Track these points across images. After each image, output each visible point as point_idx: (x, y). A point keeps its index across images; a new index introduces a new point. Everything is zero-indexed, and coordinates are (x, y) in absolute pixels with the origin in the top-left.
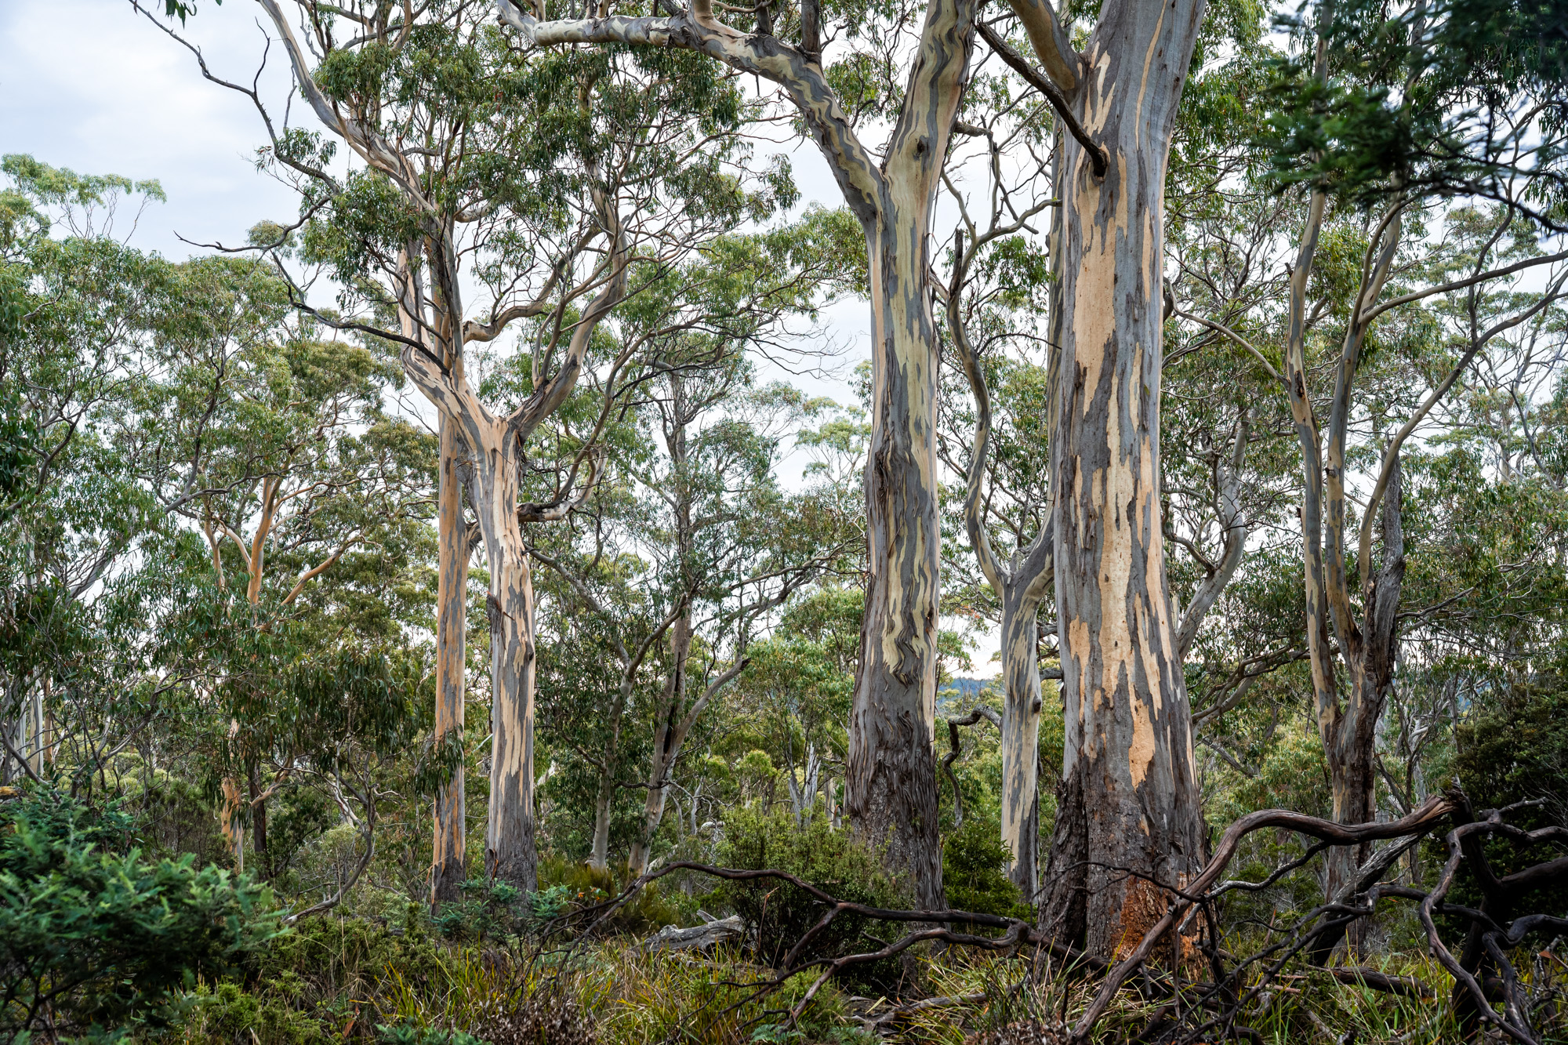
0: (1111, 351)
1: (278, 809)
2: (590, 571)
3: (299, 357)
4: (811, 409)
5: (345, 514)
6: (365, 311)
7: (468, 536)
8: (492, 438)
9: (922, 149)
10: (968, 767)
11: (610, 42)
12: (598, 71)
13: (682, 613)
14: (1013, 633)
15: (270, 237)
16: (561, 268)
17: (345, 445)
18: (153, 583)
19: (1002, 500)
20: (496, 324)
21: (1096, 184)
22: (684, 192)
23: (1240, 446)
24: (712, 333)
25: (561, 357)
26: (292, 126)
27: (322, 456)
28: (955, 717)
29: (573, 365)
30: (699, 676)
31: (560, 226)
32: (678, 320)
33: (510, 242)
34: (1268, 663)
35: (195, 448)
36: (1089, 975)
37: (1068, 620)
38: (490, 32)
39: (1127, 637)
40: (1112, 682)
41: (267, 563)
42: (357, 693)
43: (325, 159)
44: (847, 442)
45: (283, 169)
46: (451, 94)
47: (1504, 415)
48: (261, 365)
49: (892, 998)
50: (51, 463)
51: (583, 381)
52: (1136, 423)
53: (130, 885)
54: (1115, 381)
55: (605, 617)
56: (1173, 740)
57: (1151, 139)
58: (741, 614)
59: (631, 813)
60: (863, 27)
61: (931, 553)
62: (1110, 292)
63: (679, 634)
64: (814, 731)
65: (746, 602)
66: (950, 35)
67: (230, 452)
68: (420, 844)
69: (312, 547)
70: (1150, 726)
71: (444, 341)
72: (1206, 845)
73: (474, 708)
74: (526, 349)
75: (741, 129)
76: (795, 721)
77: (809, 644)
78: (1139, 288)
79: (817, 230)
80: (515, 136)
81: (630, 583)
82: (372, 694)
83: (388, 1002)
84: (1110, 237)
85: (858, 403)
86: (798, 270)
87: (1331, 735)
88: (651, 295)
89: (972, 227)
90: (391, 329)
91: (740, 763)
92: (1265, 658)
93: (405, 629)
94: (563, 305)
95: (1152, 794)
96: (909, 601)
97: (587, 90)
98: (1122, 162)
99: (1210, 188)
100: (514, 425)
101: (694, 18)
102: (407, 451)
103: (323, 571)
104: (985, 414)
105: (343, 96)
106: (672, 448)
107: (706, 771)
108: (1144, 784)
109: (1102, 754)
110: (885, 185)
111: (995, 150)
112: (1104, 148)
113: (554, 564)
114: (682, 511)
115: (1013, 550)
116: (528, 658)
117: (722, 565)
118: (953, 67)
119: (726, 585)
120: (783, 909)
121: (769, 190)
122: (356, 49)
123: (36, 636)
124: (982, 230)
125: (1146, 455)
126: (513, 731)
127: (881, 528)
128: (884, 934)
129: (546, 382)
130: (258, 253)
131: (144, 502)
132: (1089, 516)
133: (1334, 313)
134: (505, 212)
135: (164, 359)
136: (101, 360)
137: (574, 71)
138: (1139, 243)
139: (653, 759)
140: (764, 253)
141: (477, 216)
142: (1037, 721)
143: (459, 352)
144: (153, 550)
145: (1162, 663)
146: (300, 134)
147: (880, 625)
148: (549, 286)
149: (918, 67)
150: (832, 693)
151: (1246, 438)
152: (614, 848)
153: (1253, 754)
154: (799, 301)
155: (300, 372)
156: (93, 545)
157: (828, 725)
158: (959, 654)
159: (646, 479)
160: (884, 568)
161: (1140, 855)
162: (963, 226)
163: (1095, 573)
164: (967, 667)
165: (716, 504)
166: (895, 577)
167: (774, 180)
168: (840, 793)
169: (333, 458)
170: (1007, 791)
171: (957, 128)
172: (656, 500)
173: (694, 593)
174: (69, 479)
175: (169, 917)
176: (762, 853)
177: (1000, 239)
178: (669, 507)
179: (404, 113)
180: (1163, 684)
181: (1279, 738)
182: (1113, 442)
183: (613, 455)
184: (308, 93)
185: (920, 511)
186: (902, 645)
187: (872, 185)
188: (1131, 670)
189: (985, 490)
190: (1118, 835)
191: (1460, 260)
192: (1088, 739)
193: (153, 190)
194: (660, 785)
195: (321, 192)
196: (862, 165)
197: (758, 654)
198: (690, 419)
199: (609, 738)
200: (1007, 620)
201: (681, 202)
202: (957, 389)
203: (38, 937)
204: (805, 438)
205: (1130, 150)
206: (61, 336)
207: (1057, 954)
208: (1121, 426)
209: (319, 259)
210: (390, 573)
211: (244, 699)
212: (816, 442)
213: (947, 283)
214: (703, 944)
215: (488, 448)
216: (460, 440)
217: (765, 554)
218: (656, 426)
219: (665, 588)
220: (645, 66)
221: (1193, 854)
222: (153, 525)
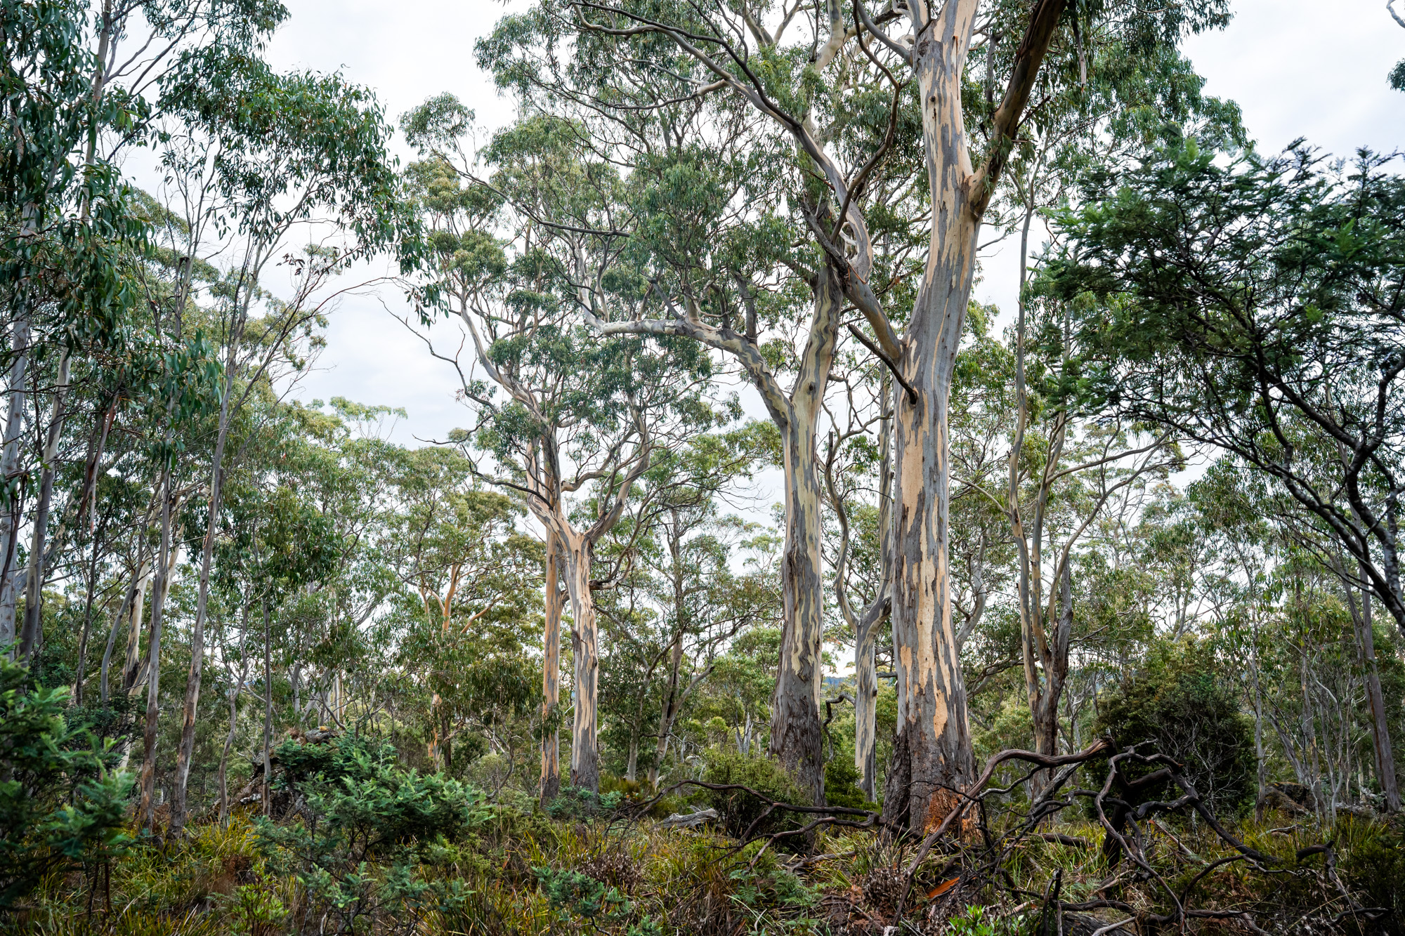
0: (922, 498)
1: (457, 744)
2: (626, 617)
3: (473, 500)
4: (748, 528)
5: (494, 584)
6: (507, 475)
7: (561, 598)
8: (576, 544)
9: (812, 389)
10: (834, 726)
11: (643, 332)
12: (637, 347)
13: (677, 641)
14: (862, 652)
15: (459, 436)
16: (614, 452)
17: (495, 547)
18: (396, 622)
19: (855, 579)
20: (578, 482)
21: (912, 408)
22: (681, 411)
23: (983, 549)
24: (695, 487)
25: (613, 501)
26: (475, 379)
27: (483, 553)
28: (829, 699)
29: (620, 504)
30: (686, 676)
31: (613, 429)
32: (677, 480)
33: (587, 438)
34: (1000, 667)
35: (417, 549)
36: (913, 841)
37: (900, 646)
38: (578, 329)
39: (932, 655)
40: (923, 679)
41: (453, 610)
42: (505, 684)
43: (491, 395)
44: (767, 547)
45: (469, 401)
46: (557, 360)
47: (1116, 532)
48: (453, 505)
49: (801, 854)
50: (346, 556)
51: (625, 513)
52: (936, 537)
53: (412, 788)
54: (924, 514)
55: (635, 642)
56: (958, 712)
57: (940, 385)
58: (710, 641)
59: (649, 751)
60: (778, 325)
61: (818, 609)
62: (921, 466)
63: (675, 653)
64: (749, 706)
65: (713, 635)
66: (826, 329)
67: (434, 550)
68: (533, 766)
69: (476, 602)
70: (945, 705)
71: (550, 490)
72: (975, 769)
73: (563, 691)
74: (594, 496)
75: (713, 378)
76: (739, 701)
77: (747, 658)
78: (936, 464)
79: (753, 432)
80: (590, 382)
81: (648, 624)
82: (513, 683)
83: (526, 852)
84: (920, 436)
85: (774, 525)
86: (742, 453)
87: (1036, 707)
88: (662, 467)
89: (838, 431)
90: (521, 485)
91: (708, 723)
92: (997, 665)
93: (525, 648)
94: (615, 472)
95: (946, 742)
96: (806, 635)
97: (629, 358)
98: (925, 396)
99: (964, 412)
100: (588, 537)
101: (689, 320)
102: (528, 551)
103: (483, 616)
104: (846, 532)
105: (502, 363)
106: (672, 551)
107: (691, 728)
108: (942, 736)
109: (919, 720)
110: (792, 407)
111: (850, 389)
112: (915, 389)
113: (607, 613)
114: (677, 585)
115: (860, 607)
116: (594, 665)
117: (700, 615)
118: (828, 346)
119: (702, 625)
120: (740, 806)
121: (727, 410)
122: (509, 338)
123: (340, 647)
124: (843, 432)
125: (941, 555)
126: (586, 706)
127: (790, 595)
128: (797, 819)
129: (605, 514)
130: (453, 445)
131: (391, 577)
132: (911, 588)
133: (1031, 477)
134: (584, 422)
135: (403, 501)
136: (373, 501)
137: (623, 348)
138: (935, 440)
139: (662, 721)
140: (724, 444)
141: (569, 424)
142: (875, 701)
143: (558, 497)
144: (396, 603)
145: (951, 669)
146: (479, 382)
147: (790, 648)
148: (607, 462)
149: (809, 345)
150: (760, 686)
151: (986, 545)
152: (639, 769)
153: (990, 717)
154: (743, 470)
155: (472, 508)
156: (365, 599)
157: (757, 703)
158: (830, 663)
159: (659, 567)
160: (792, 617)
161: (938, 774)
162: (833, 430)
163: (915, 620)
164: (834, 671)
165: (696, 581)
166: (798, 622)
167: (730, 405)
168: (764, 740)
169: (489, 554)
170: (859, 739)
171: (830, 378)
172: (664, 579)
173: (685, 630)
174: (355, 564)
175: (433, 807)
176: (728, 775)
177: (853, 437)
178: (670, 583)
179: (532, 370)
180: (952, 681)
181: (1003, 708)
182: (924, 548)
183: (640, 553)
184: (483, 361)
185: (812, 585)
186: (802, 659)
187: (785, 408)
188: (934, 673)
189: (846, 574)
190: (928, 764)
191: (1091, 450)
192: (911, 712)
193: (402, 413)
194: (665, 736)
195: (488, 412)
196: (779, 397)
197: (719, 663)
198: (682, 534)
199: (637, 710)
200: (858, 645)
201: (679, 417)
202: (830, 518)
203: (368, 813)
204: (744, 544)
205: (929, 390)
206: (353, 489)
207: (894, 831)
208: (927, 539)
209: (485, 448)
210: (518, 617)
211: (443, 685)
212: (750, 547)
213: (824, 460)
214: (693, 824)
215: (574, 550)
216: (559, 545)
217: (724, 608)
218: (664, 538)
219: (669, 627)
220: (662, 345)
221: (968, 774)
222: (396, 589)
